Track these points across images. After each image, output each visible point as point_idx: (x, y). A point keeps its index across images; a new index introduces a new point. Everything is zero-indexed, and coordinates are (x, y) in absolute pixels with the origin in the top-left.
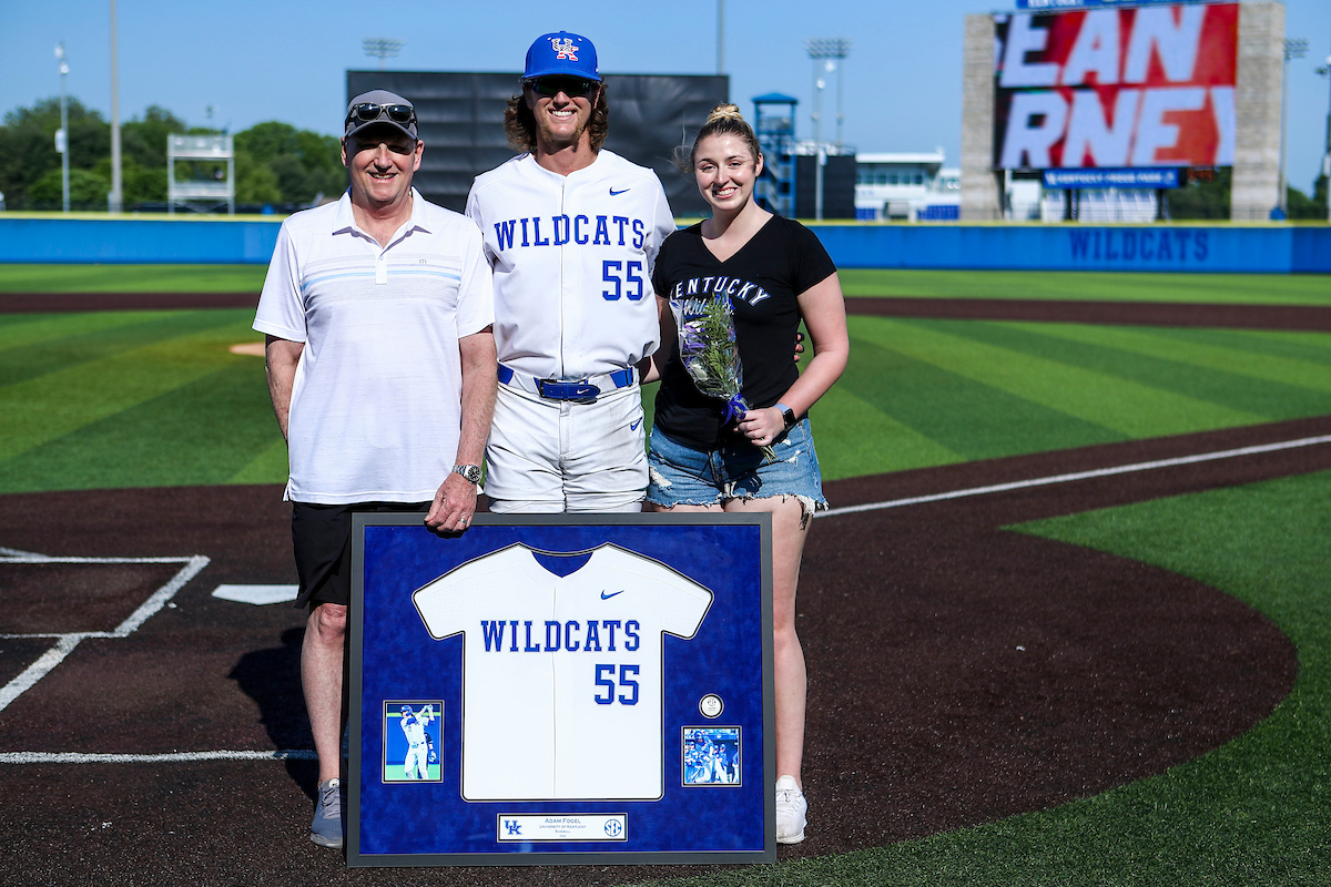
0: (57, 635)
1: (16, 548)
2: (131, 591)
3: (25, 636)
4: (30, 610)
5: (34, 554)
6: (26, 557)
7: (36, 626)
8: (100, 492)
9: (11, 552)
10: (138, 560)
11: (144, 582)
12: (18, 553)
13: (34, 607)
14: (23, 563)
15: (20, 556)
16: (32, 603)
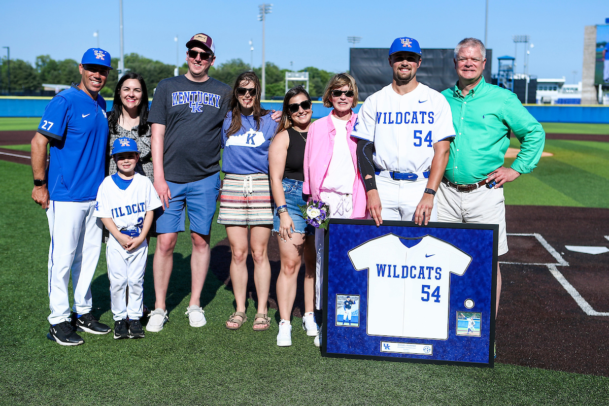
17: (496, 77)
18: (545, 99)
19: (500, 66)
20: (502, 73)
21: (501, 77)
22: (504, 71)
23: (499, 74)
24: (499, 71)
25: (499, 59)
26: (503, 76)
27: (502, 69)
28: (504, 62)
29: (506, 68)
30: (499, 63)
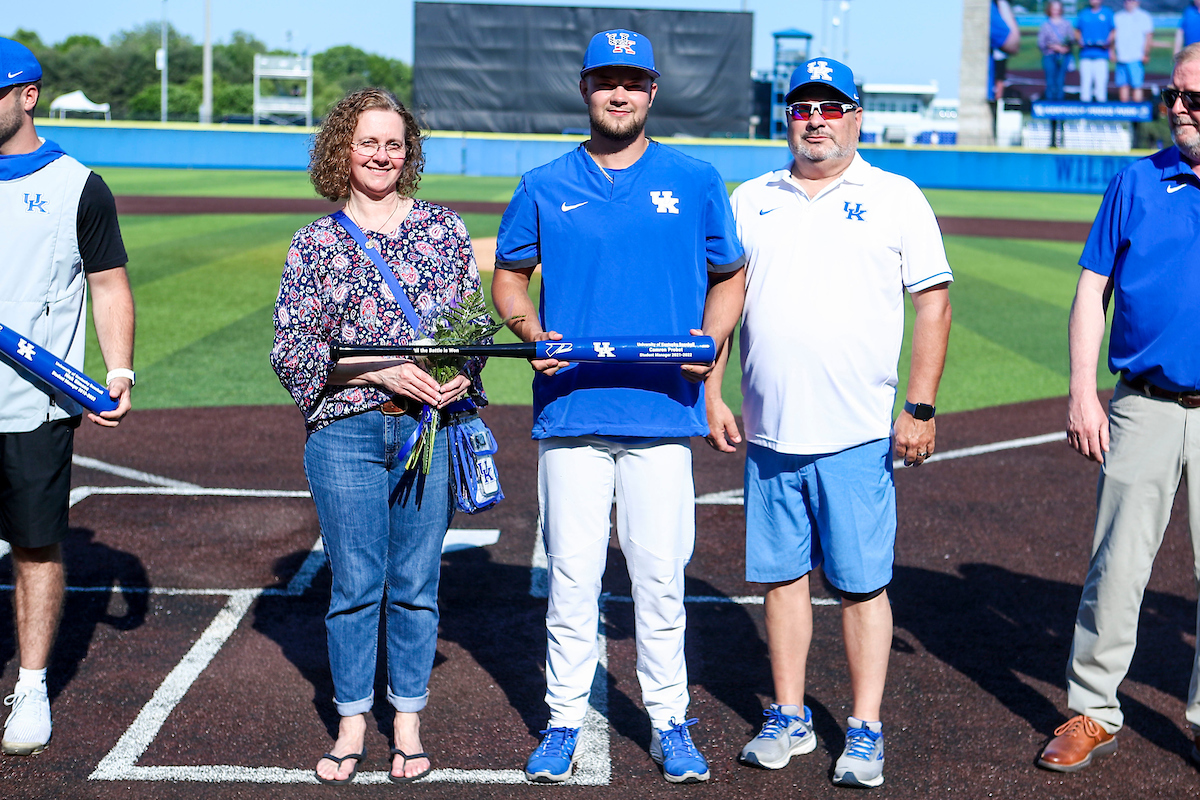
0: (226, 592)
1: (165, 476)
2: (294, 533)
3: (191, 592)
4: (191, 557)
5: (184, 484)
6: (178, 487)
7: (199, 577)
8: (238, 409)
9: (160, 480)
10: (293, 494)
11: (305, 521)
12: (169, 482)
13: (195, 553)
14: (175, 495)
15: (172, 487)
16: (192, 547)
17: (771, 78)
18: (892, 134)
19: (777, 53)
20: (782, 69)
21: (780, 78)
22: (788, 64)
23: (775, 73)
24: (777, 63)
25: (777, 36)
26: (785, 75)
27: (782, 59)
28: (787, 44)
29: (791, 59)
30: (777, 46)
